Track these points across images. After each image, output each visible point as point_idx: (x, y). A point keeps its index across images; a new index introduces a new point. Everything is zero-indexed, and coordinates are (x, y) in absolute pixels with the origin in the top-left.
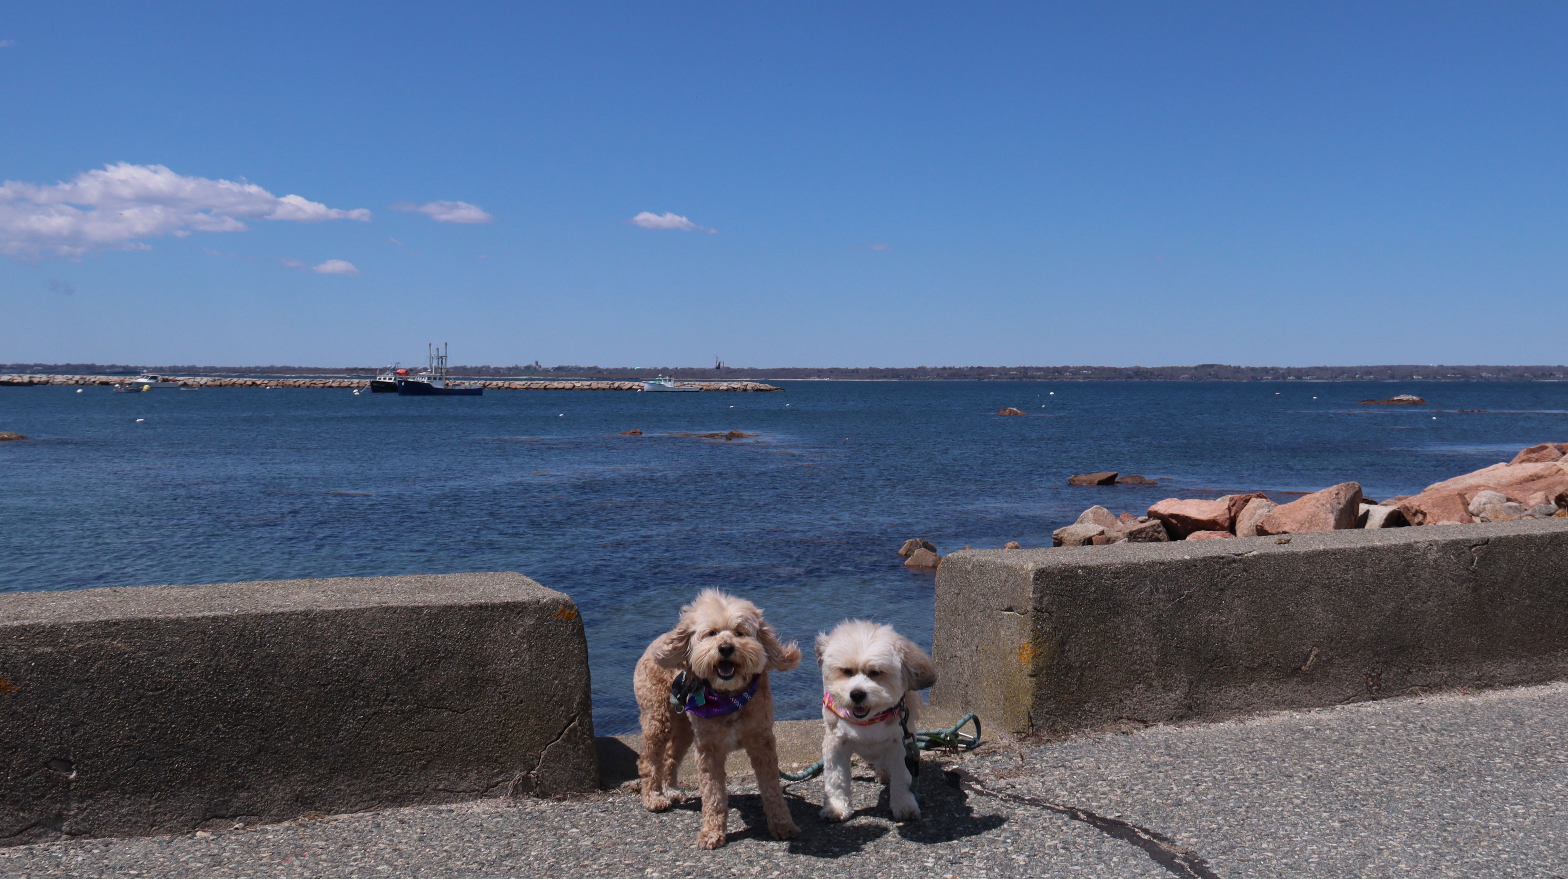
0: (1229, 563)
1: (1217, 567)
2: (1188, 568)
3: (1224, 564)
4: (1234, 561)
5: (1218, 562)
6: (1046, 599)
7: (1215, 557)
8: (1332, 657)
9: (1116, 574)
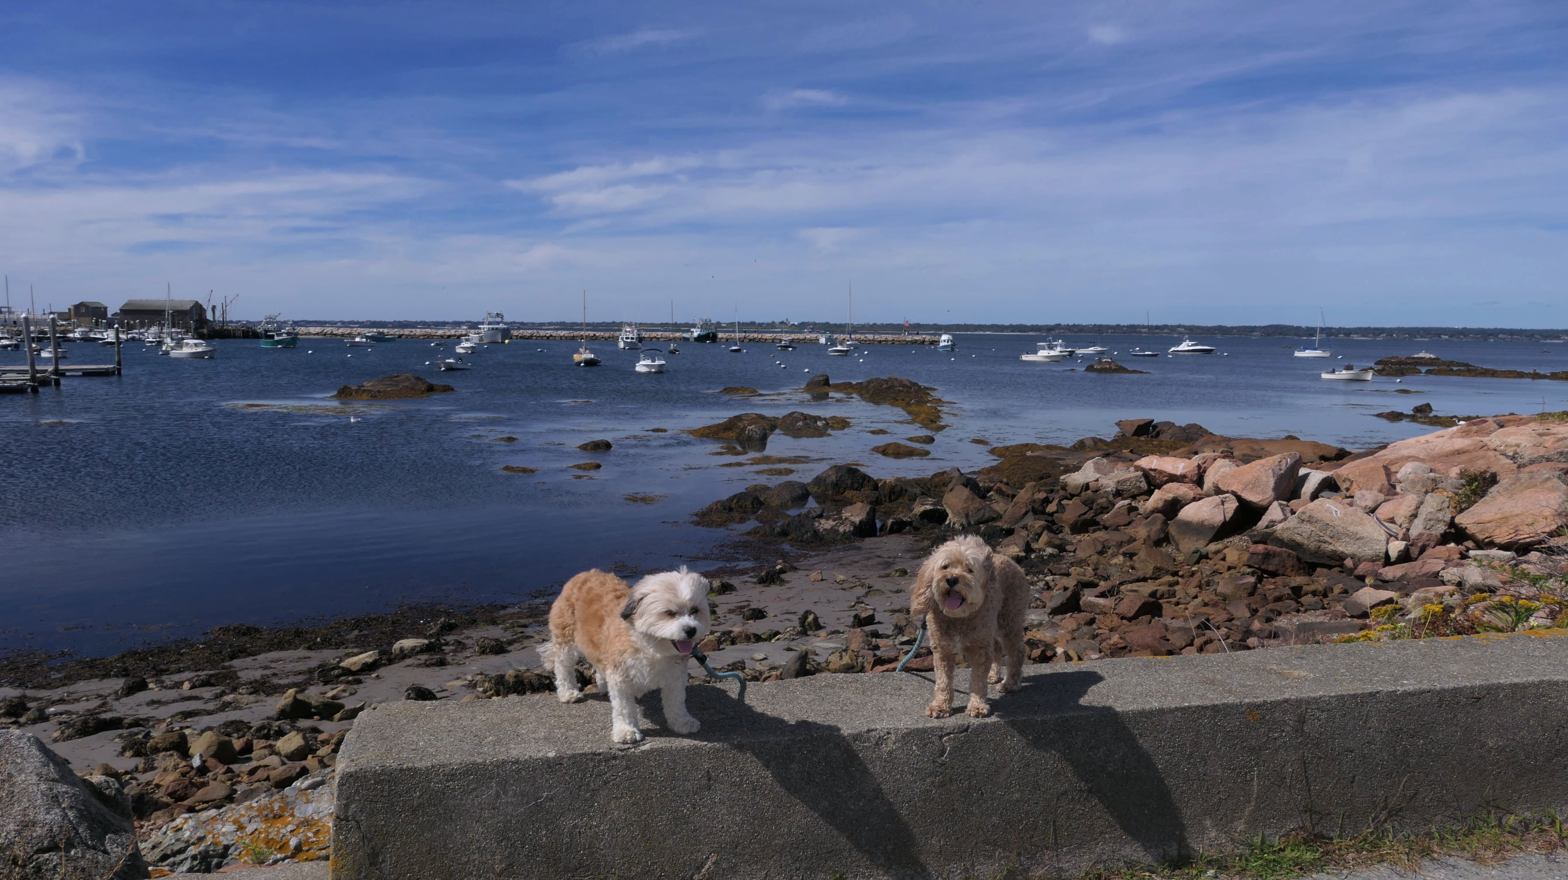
0: (607, 760)
1: (591, 764)
2: (550, 767)
3: (600, 761)
4: (615, 758)
5: (592, 760)
6: (353, 806)
7: (589, 754)
8: (736, 865)
9: (452, 776)
